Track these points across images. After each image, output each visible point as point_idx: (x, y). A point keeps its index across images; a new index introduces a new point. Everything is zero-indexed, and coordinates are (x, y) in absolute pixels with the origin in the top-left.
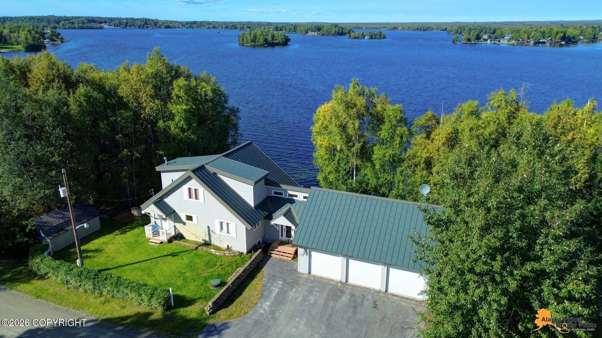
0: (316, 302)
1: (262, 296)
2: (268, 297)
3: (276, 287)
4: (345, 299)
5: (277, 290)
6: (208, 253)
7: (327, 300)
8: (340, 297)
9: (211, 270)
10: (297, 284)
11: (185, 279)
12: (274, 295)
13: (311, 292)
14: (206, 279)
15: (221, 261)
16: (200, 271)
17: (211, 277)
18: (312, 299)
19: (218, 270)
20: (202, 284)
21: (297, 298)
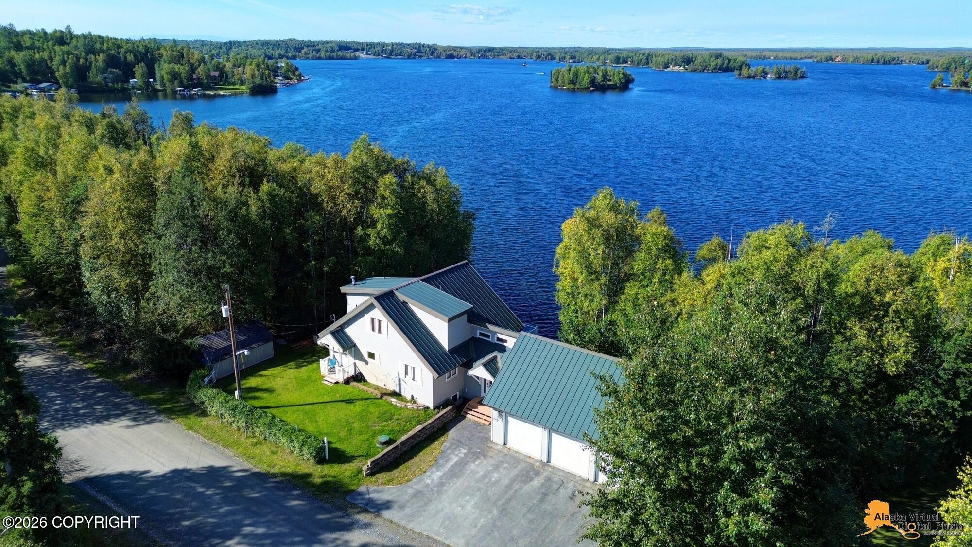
0: (497, 482)
1: (436, 464)
2: (442, 466)
3: (457, 455)
4: (536, 483)
5: (456, 459)
6: (388, 402)
7: (513, 481)
8: (532, 479)
9: (384, 423)
10: (484, 456)
11: (350, 431)
12: (451, 464)
13: (497, 468)
14: (375, 435)
15: (399, 414)
16: (371, 423)
17: (381, 432)
18: (495, 476)
19: (393, 425)
20: (368, 440)
21: (478, 472)
